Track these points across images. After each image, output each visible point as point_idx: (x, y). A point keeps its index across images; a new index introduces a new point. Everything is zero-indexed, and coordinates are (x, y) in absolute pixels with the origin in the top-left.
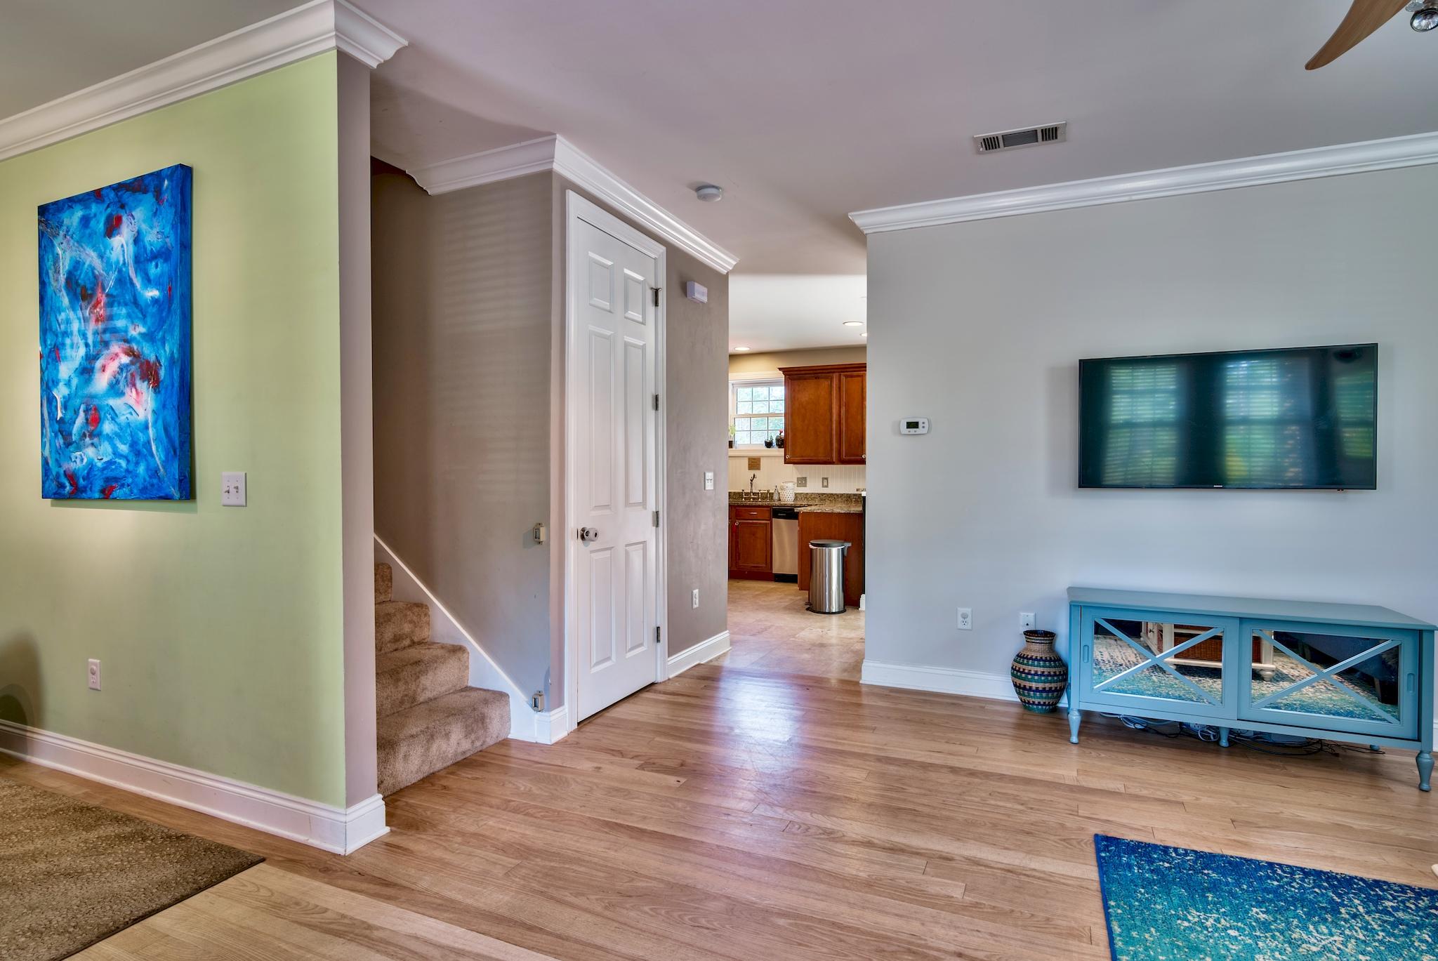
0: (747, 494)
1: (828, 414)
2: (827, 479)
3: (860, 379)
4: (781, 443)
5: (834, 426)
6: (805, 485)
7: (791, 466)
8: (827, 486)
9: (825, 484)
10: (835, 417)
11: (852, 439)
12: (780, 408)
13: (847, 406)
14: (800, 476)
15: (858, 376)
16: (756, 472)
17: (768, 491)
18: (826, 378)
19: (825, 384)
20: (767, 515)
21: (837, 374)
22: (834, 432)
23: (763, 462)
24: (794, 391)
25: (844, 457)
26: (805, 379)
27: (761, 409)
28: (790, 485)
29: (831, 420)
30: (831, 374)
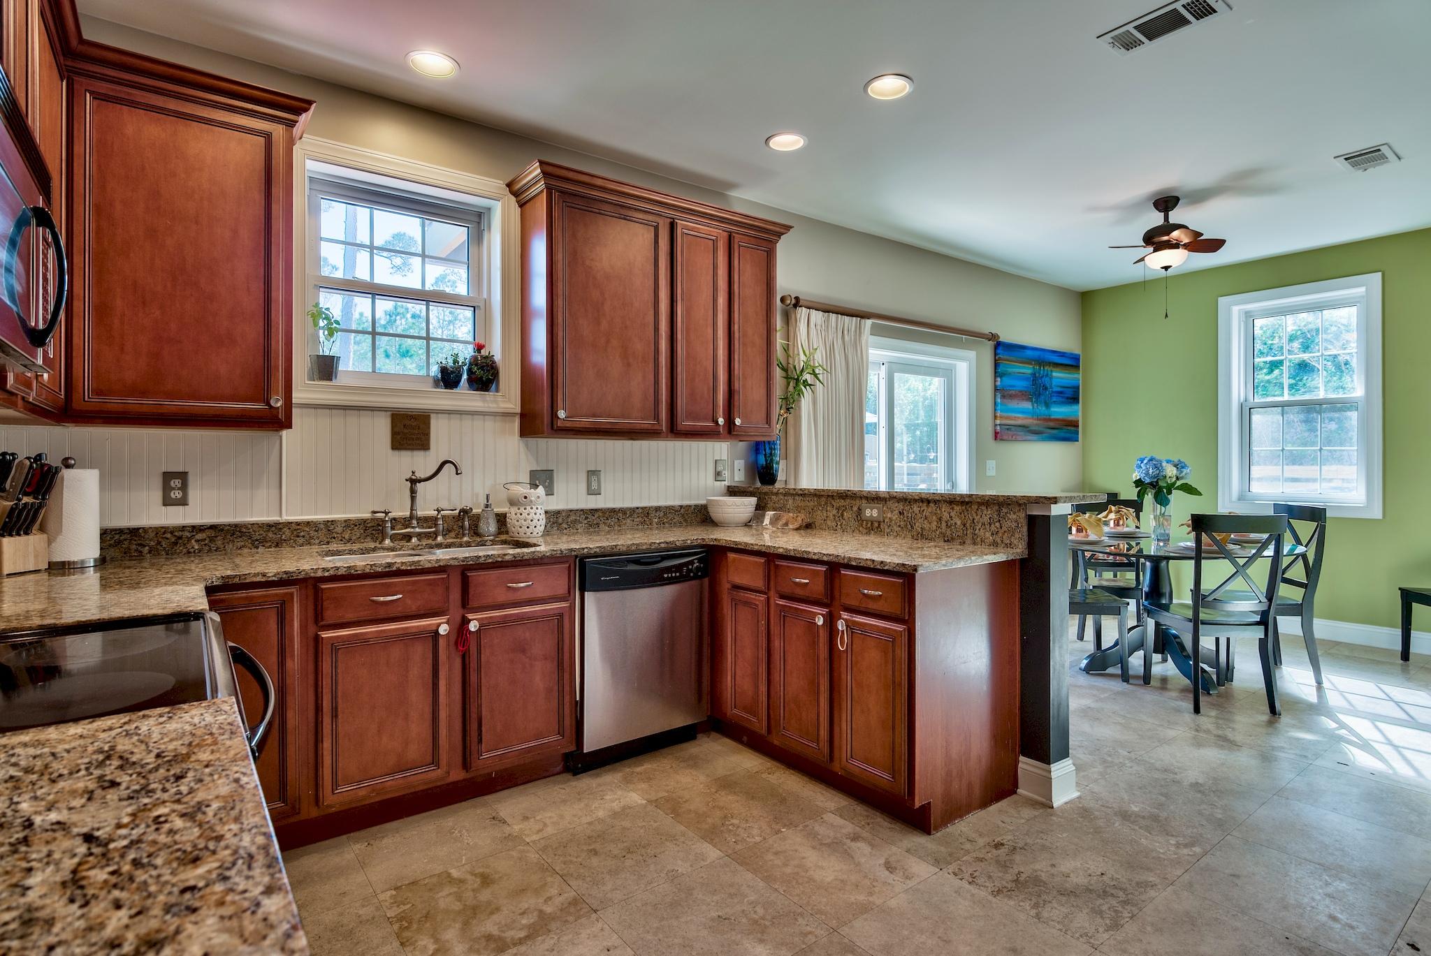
16: (413, 456)
23: (439, 429)
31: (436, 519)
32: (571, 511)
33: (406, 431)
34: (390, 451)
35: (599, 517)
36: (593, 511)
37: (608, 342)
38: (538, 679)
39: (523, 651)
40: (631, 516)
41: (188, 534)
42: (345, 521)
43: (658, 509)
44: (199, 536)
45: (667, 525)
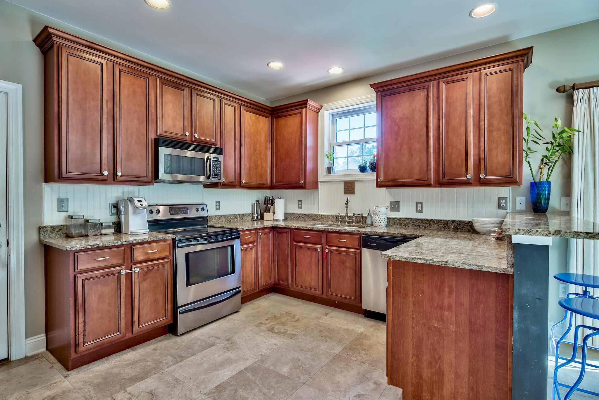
0: (343, 217)
1: (425, 129)
2: (421, 203)
3: (464, 83)
4: (374, 168)
5: (431, 142)
6: (398, 210)
7: (383, 190)
8: (421, 211)
9: (419, 208)
10: (432, 132)
11: (454, 156)
12: (373, 133)
13: (448, 117)
14: (393, 200)
15: (461, 80)
16: (350, 197)
17: (362, 215)
18: (422, 88)
19: (420, 95)
20: (356, 243)
21: (435, 82)
22: (431, 150)
23: (358, 186)
24: (387, 107)
25: (443, 178)
26: (398, 93)
27: (357, 135)
28: (383, 210)
29: (428, 136)
30: (427, 83)
31: (353, 217)
32: (406, 219)
33: (348, 188)
34: (344, 194)
35: (420, 222)
36: (417, 220)
37: (401, 147)
38: (348, 275)
39: (343, 263)
40: (437, 223)
41: (301, 216)
42: (332, 215)
43: (453, 221)
44: (303, 216)
45: (459, 230)
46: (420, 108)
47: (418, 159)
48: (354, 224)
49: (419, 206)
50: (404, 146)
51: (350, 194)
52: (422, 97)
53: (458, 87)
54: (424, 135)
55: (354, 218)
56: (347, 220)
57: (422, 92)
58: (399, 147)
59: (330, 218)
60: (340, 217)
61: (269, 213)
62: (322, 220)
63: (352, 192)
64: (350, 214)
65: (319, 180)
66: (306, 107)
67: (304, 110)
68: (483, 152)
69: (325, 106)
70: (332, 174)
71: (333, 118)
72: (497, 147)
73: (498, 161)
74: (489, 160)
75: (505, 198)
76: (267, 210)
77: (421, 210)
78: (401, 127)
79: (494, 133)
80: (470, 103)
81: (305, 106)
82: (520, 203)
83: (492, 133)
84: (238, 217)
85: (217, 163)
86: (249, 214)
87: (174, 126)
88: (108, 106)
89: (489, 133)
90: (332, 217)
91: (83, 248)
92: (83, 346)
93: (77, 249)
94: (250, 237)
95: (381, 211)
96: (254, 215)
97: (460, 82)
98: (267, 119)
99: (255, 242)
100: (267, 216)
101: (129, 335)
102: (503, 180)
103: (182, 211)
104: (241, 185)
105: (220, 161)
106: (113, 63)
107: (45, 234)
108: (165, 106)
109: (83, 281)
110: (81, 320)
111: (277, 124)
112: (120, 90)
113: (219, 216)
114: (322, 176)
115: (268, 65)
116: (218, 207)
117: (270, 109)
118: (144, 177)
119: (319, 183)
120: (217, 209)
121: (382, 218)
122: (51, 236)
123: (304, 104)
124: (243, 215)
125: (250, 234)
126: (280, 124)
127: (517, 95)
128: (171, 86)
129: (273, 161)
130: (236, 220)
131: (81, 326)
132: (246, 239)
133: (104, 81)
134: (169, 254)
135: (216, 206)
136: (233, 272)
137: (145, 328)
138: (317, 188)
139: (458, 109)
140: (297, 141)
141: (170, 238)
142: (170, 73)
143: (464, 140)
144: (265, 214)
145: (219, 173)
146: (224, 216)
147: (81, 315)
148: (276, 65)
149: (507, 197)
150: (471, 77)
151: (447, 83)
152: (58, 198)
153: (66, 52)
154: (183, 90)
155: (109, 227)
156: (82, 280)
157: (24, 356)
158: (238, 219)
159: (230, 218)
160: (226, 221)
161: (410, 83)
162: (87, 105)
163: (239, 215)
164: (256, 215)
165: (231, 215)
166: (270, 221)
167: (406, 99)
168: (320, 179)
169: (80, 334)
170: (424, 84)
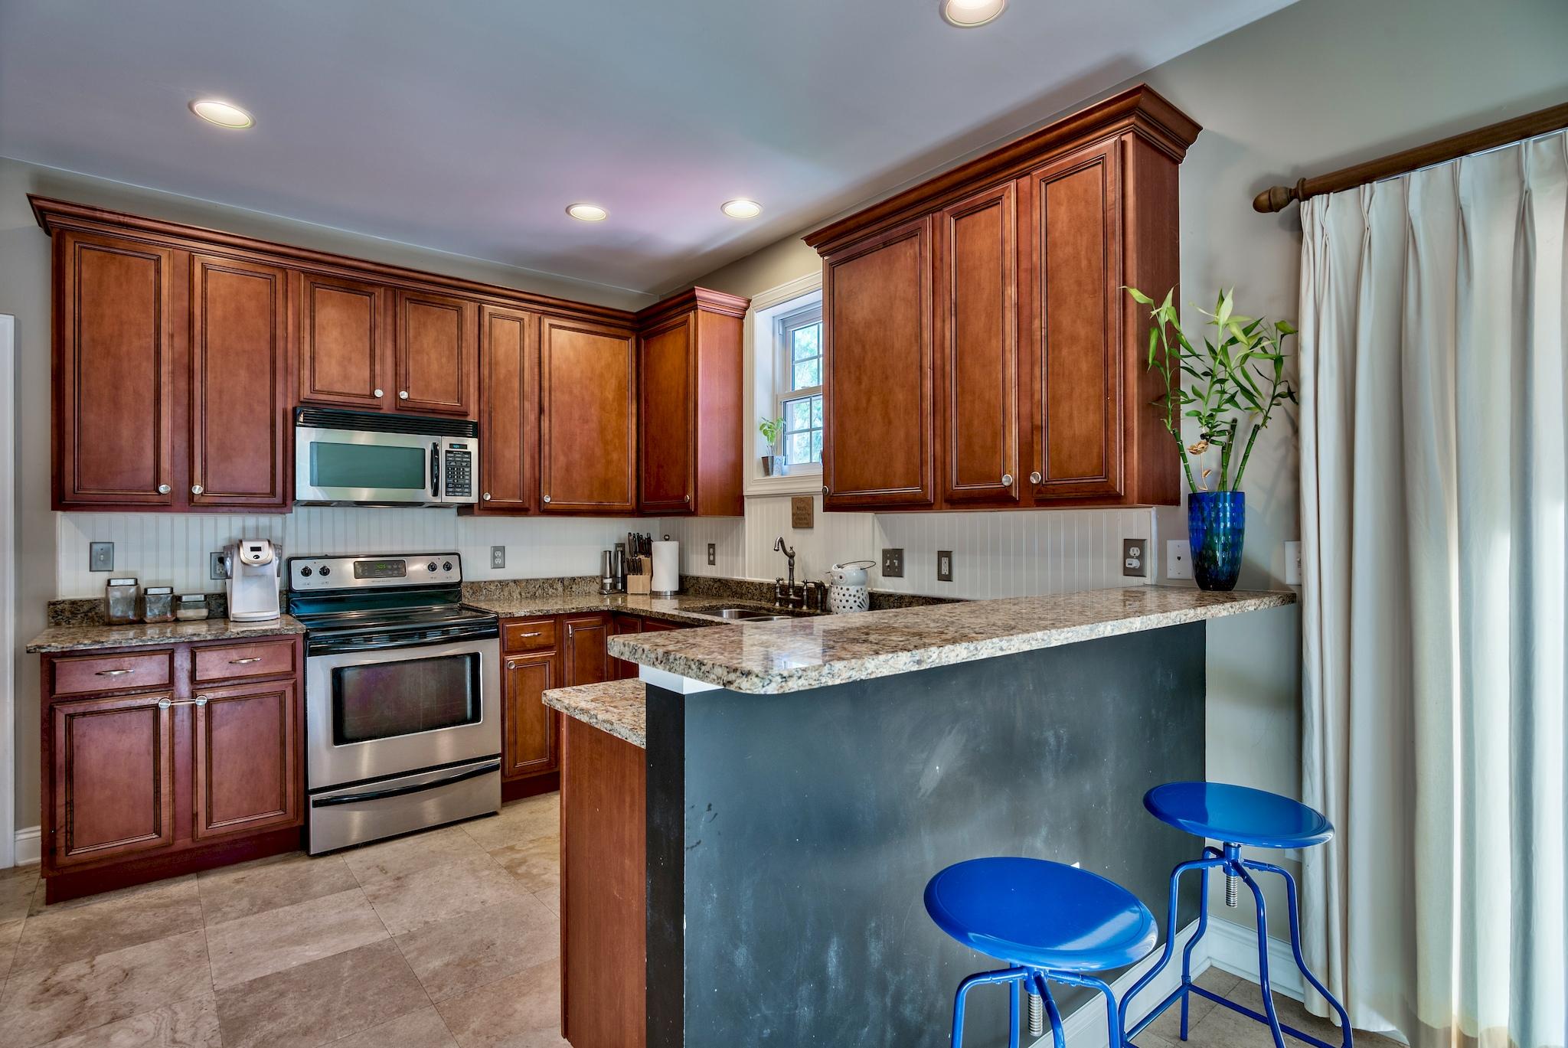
1: (914, 349)
2: (949, 555)
3: (995, 211)
8: (948, 578)
9: (945, 570)
13: (962, 313)
14: (889, 547)
15: (988, 204)
16: (804, 535)
17: (820, 583)
18: (909, 236)
19: (905, 256)
21: (935, 216)
25: (954, 484)
26: (863, 254)
30: (918, 221)
33: (799, 512)
37: (869, 400)
46: (904, 291)
47: (902, 434)
48: (805, 608)
49: (943, 562)
50: (875, 399)
51: (804, 528)
52: (909, 260)
53: (983, 225)
54: (914, 367)
55: (805, 593)
56: (792, 597)
57: (909, 247)
58: (864, 401)
59: (765, 590)
60: (778, 590)
61: (639, 576)
62: (750, 596)
63: (808, 524)
64: (798, 583)
65: (745, 493)
66: (695, 308)
67: (692, 314)
68: (1038, 407)
69: (757, 299)
70: (771, 477)
71: (785, 329)
72: (1072, 392)
73: (1075, 434)
74: (1053, 430)
75: (1140, 543)
76: (636, 568)
77: (947, 573)
78: (867, 347)
79: (1065, 352)
80: (1009, 266)
81: (691, 304)
82: (1179, 558)
83: (1060, 351)
84: (559, 586)
85: (459, 457)
86: (591, 577)
87: (346, 377)
88: (175, 345)
89: (1053, 350)
90: (768, 589)
91: (65, 650)
92: (67, 855)
93: (52, 651)
94: (536, 634)
95: (844, 577)
96: (606, 581)
97: (987, 211)
98: (623, 344)
99: (555, 648)
100: (635, 582)
101: (183, 843)
102: (1086, 490)
103: (390, 570)
104: (542, 509)
105: (470, 453)
106: (188, 253)
107: (60, 617)
108: (319, 334)
109: (68, 717)
110: (61, 800)
111: (647, 354)
112: (204, 309)
113: (500, 582)
114: (753, 482)
115: (567, 210)
116: (499, 561)
117: (631, 316)
118: (262, 495)
119: (745, 499)
120: (495, 567)
121: (847, 595)
122: (73, 621)
123: (686, 301)
124: (573, 579)
125: (534, 629)
126: (652, 352)
127: (1114, 233)
128: (336, 289)
129: (640, 446)
130: (551, 591)
131: (61, 812)
132: (524, 640)
133: (165, 292)
134: (289, 669)
135: (494, 557)
136: (476, 717)
137: (223, 831)
138: (741, 513)
139: (983, 289)
140: (681, 396)
141: (291, 633)
142: (330, 259)
143: (997, 374)
144: (631, 578)
145: (467, 481)
146: (515, 581)
147: (61, 789)
148: (588, 213)
149: (1145, 540)
150: (1010, 192)
151: (959, 216)
152: (91, 544)
153: (75, 242)
154: (370, 295)
155: (195, 605)
156: (66, 715)
157: (13, 865)
158: (556, 589)
159: (535, 587)
160: (523, 594)
161: (884, 224)
162: (124, 348)
163: (562, 580)
164: (608, 581)
165: (537, 580)
166: (640, 597)
167: (878, 268)
168: (748, 490)
169: (59, 830)
170: (910, 226)
